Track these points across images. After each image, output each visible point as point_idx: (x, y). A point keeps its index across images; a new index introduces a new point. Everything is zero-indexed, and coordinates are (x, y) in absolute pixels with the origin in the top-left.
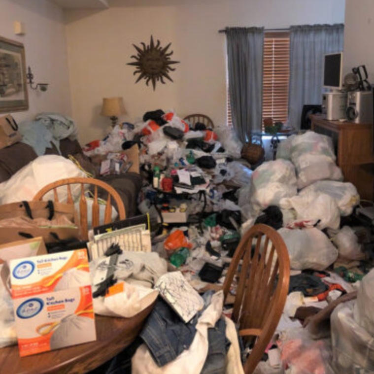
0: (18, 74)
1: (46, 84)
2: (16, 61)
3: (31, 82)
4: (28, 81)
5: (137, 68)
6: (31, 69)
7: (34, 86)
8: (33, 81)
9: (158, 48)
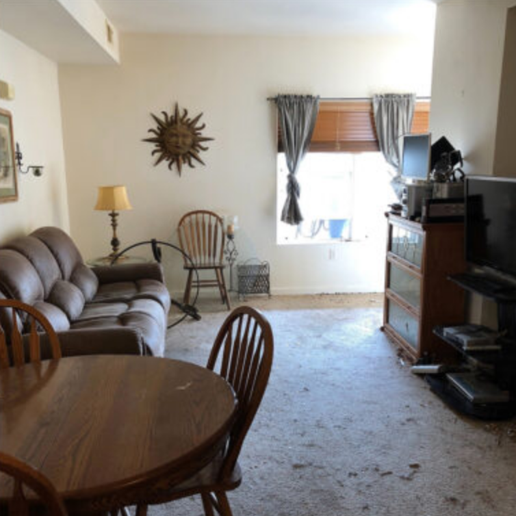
0: (5, 153)
1: (42, 167)
2: (3, 135)
3: (19, 164)
4: (16, 161)
5: (157, 146)
6: (21, 147)
7: (24, 168)
8: (22, 161)
9: (185, 119)
